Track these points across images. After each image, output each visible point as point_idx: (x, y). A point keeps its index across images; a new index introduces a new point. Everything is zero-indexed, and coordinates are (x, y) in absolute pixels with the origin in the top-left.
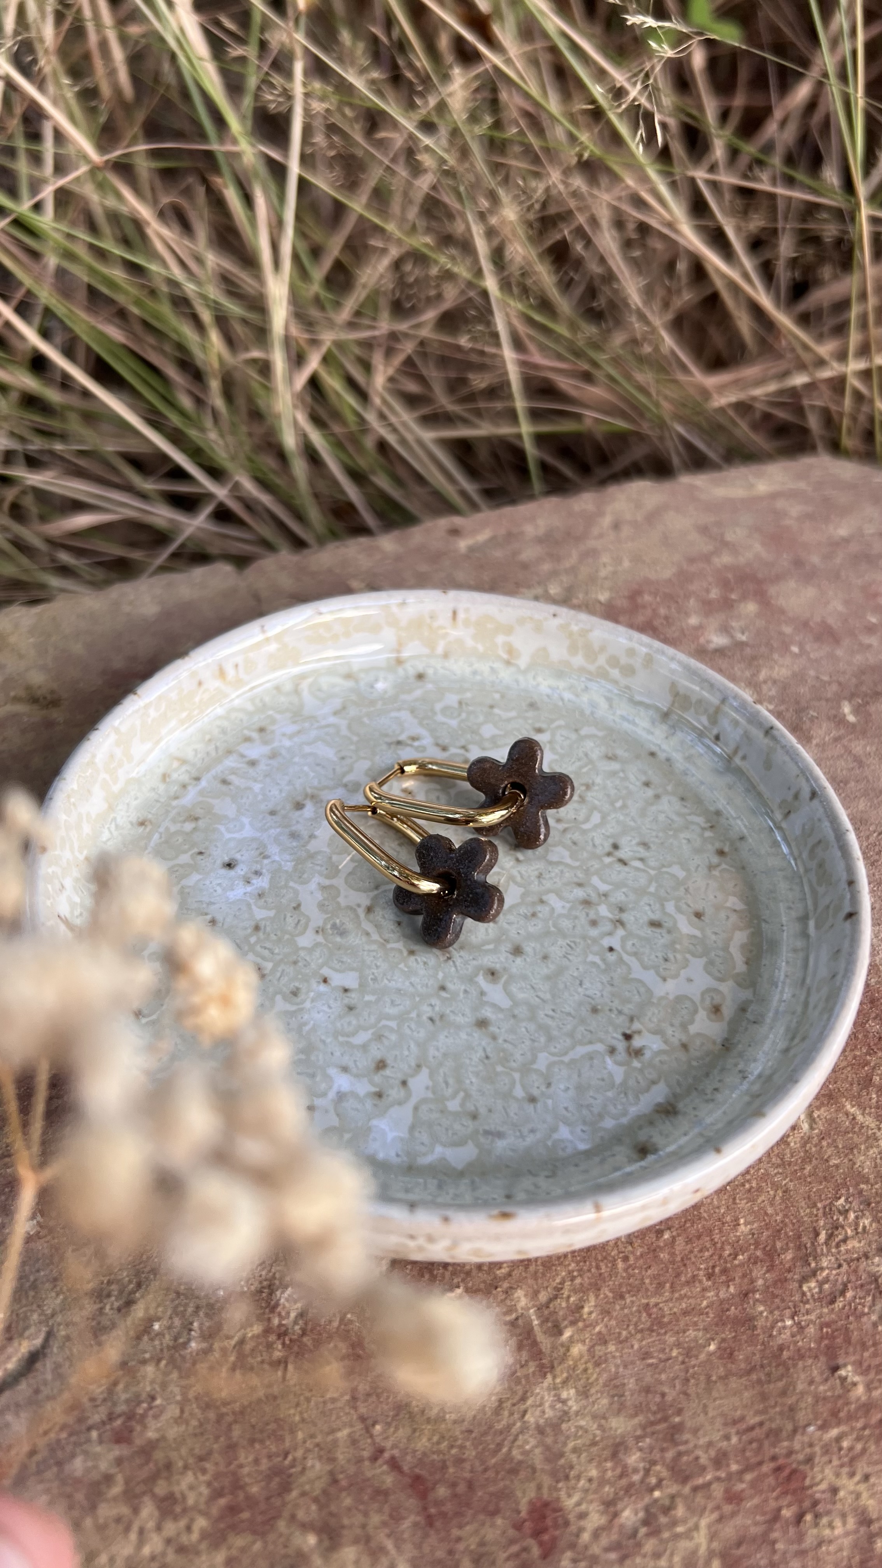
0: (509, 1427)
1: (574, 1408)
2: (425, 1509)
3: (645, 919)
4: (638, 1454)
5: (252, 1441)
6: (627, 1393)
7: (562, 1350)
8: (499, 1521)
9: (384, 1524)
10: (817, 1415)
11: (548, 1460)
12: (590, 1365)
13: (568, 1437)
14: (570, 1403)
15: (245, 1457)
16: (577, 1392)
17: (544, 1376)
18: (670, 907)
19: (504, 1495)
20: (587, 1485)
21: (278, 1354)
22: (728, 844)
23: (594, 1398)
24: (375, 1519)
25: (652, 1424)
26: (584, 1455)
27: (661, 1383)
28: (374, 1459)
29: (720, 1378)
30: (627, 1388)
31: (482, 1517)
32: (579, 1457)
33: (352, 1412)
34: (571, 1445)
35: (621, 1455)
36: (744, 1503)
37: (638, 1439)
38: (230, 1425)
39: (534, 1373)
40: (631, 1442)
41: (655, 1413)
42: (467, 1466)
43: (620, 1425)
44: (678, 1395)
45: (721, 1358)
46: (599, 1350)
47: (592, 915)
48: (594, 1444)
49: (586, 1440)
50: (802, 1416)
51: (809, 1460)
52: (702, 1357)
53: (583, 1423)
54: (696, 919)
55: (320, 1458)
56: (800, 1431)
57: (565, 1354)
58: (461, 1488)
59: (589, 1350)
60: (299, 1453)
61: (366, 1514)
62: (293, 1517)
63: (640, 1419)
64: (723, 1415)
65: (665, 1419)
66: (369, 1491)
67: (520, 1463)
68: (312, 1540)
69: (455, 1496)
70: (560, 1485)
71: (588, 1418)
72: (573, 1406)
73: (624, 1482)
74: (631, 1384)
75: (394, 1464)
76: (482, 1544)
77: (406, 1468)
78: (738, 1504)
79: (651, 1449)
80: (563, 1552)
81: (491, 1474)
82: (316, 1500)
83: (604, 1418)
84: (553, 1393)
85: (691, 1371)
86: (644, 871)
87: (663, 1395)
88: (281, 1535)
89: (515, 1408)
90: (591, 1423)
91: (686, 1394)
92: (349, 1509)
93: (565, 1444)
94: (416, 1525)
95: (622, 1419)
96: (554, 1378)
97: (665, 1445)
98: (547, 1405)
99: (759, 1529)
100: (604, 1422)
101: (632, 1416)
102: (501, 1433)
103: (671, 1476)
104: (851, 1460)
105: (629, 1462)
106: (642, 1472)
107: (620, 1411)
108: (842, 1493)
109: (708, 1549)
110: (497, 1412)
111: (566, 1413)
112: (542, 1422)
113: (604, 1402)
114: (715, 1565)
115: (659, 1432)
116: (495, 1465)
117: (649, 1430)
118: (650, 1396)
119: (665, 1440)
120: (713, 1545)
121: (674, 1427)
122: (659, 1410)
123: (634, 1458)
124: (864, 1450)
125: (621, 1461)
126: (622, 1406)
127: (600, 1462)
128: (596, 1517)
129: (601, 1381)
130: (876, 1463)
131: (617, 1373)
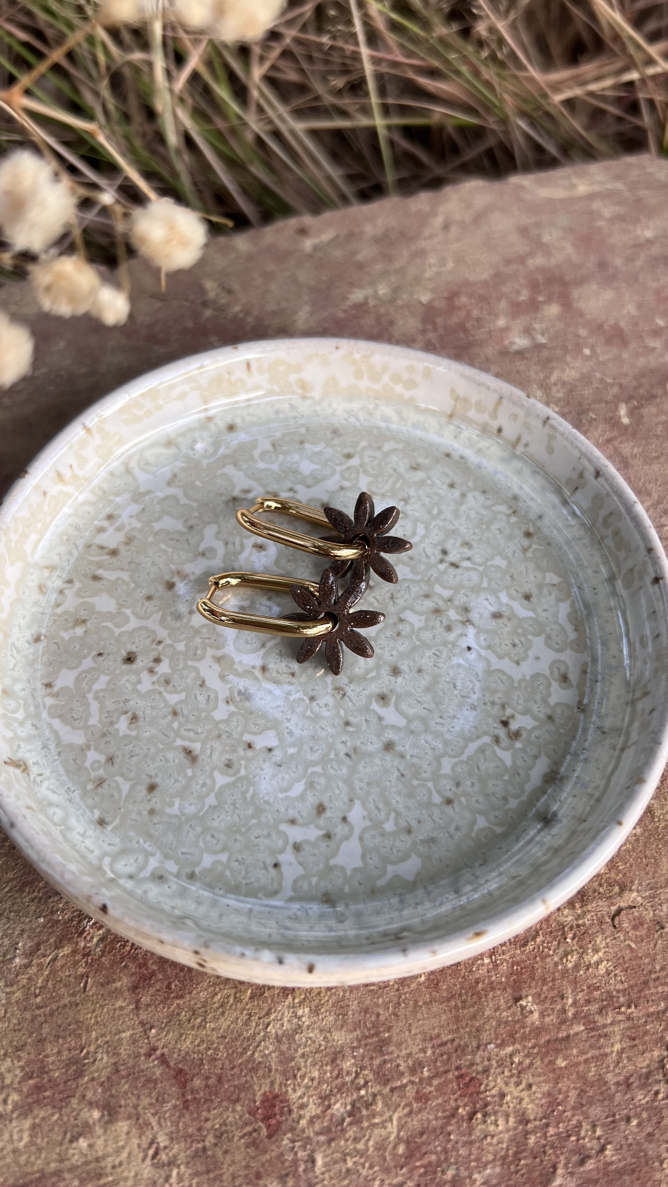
0: (254, 1036)
1: (307, 1023)
2: (183, 1095)
4: (353, 1061)
5: (57, 1037)
6: (350, 1013)
8: (239, 1108)
9: (152, 1105)
10: (497, 1036)
11: (281, 1063)
13: (299, 1046)
14: (304, 1019)
15: (51, 1049)
16: (311, 1010)
17: (287, 998)
19: (245, 1087)
20: (310, 1083)
21: (82, 970)
23: (324, 1015)
24: (145, 1101)
26: (310, 1060)
27: (378, 1006)
28: (149, 1055)
29: (425, 1003)
30: (350, 1008)
31: (225, 1104)
32: (306, 1062)
33: (135, 1018)
34: (300, 1052)
35: (338, 1061)
36: (430, 1102)
37: (353, 1049)
38: (41, 1024)
39: (279, 995)
40: (348, 1051)
41: (369, 1030)
42: (219, 1064)
43: (340, 1038)
44: (390, 1016)
45: (427, 987)
48: (318, 1051)
49: (313, 1048)
50: (485, 1036)
51: (486, 1071)
52: (412, 986)
53: (311, 1035)
55: (107, 1052)
56: (482, 1047)
58: (213, 1081)
60: (92, 1048)
61: (140, 1098)
62: (83, 1097)
63: (358, 1033)
64: (423, 1033)
65: (377, 1034)
66: (144, 1079)
67: (260, 1063)
68: (96, 1115)
69: (207, 1086)
70: (289, 1082)
71: (317, 1031)
72: (306, 1021)
73: (339, 1081)
74: (354, 1005)
75: (163, 1060)
76: (224, 1124)
77: (172, 1064)
78: (426, 1103)
79: (363, 1056)
80: (285, 1134)
81: (236, 1071)
82: (101, 1084)
83: (330, 1032)
84: (291, 1011)
85: (403, 997)
87: (378, 1015)
88: (74, 1110)
89: (261, 1021)
90: (318, 1035)
91: (396, 1015)
92: (126, 1093)
93: (296, 1051)
94: (175, 1107)
95: (343, 1033)
96: (294, 999)
97: (374, 1055)
98: (286, 1019)
99: (440, 1122)
100: (328, 1035)
101: (351, 1031)
102: (248, 1040)
103: (376, 1079)
104: (520, 1072)
105: (344, 1067)
106: (354, 1075)
107: (342, 1026)
108: (508, 1098)
109: (398, 1136)
110: (246, 1023)
111: (300, 1027)
112: (280, 1032)
113: (331, 1018)
114: (401, 1149)
115: (371, 1044)
116: (241, 1064)
117: (363, 1042)
118: (368, 1016)
119: (374, 1050)
120: (402, 1134)
121: (383, 1041)
122: (373, 1027)
123: (349, 1064)
124: (531, 1064)
125: (338, 1065)
126: (344, 1022)
127: (321, 1067)
128: (313, 1109)
129: (330, 1002)
130: (539, 1075)
131: (344, 996)
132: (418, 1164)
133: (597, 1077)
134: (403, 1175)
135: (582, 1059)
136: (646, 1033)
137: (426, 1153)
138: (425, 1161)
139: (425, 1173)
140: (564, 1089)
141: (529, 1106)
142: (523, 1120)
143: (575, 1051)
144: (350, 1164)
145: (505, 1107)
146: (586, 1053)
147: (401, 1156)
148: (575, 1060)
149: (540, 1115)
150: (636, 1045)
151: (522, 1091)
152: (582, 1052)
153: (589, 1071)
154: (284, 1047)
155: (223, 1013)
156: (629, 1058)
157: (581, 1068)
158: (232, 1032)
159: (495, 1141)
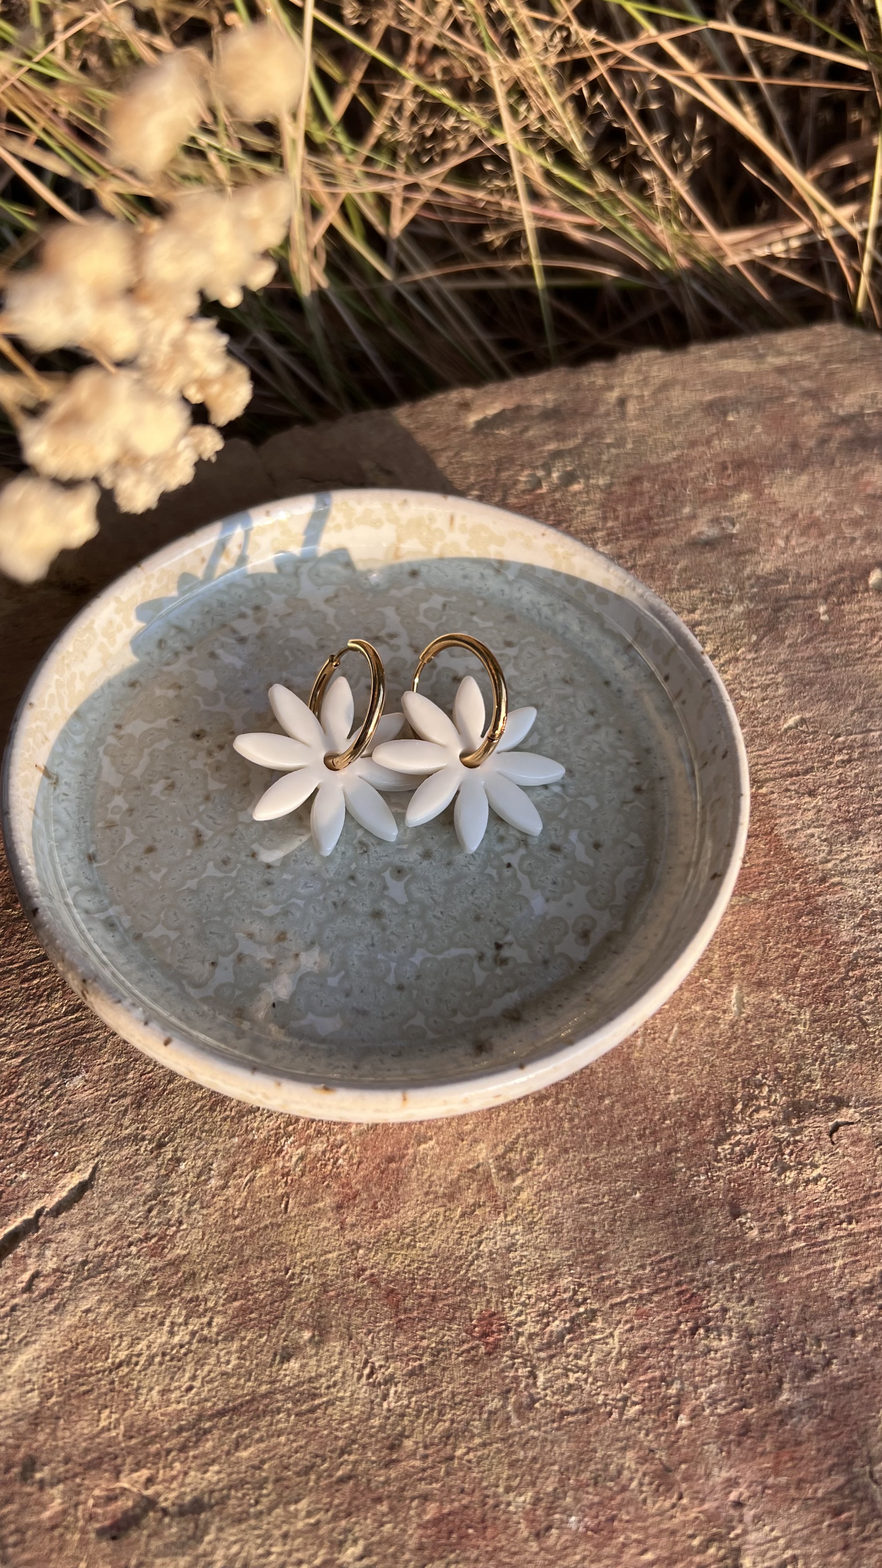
0: (465, 1256)
1: (521, 1241)
2: (396, 1315)
6: (564, 1231)
8: (455, 1326)
10: (717, 1252)
13: (514, 1264)
14: (517, 1237)
19: (461, 1306)
20: (527, 1301)
21: (281, 1191)
22: (645, 784)
23: (537, 1233)
24: (357, 1321)
25: (583, 1255)
26: (526, 1278)
28: (357, 1274)
29: (642, 1220)
30: (564, 1226)
31: (440, 1323)
32: (521, 1280)
33: (341, 1238)
34: (515, 1270)
35: (555, 1279)
37: (570, 1267)
39: (490, 1212)
40: (564, 1269)
41: (585, 1247)
43: (556, 1256)
44: (606, 1233)
45: (644, 1204)
46: (544, 1196)
48: (534, 1269)
49: (528, 1267)
50: (705, 1253)
51: (707, 1286)
52: (629, 1203)
53: (526, 1253)
54: (594, 850)
55: (314, 1274)
56: (702, 1264)
57: (515, 1198)
58: (426, 1300)
59: (535, 1195)
60: (298, 1269)
61: (350, 1318)
62: (292, 1318)
63: (573, 1251)
64: (641, 1250)
65: (593, 1252)
66: (353, 1300)
67: (474, 1282)
68: (306, 1336)
69: (420, 1306)
70: (505, 1301)
71: (531, 1250)
72: (520, 1239)
75: (373, 1279)
76: (441, 1342)
77: (382, 1285)
79: (580, 1275)
80: (505, 1351)
81: (450, 1289)
83: (544, 1250)
84: (504, 1228)
85: (619, 1214)
89: (473, 1240)
90: (533, 1254)
91: (612, 1232)
93: (511, 1269)
94: (388, 1326)
96: (506, 1217)
97: (590, 1272)
98: (498, 1238)
99: (662, 1338)
100: (542, 1253)
101: (567, 1249)
102: (461, 1258)
103: (593, 1296)
104: (741, 1288)
105: (561, 1284)
106: (571, 1292)
107: (557, 1244)
108: (730, 1314)
109: (620, 1352)
110: (458, 1242)
111: (514, 1244)
112: (493, 1251)
113: (545, 1236)
114: (624, 1365)
115: (587, 1261)
116: (455, 1283)
117: (579, 1260)
118: (583, 1233)
119: (590, 1268)
120: (624, 1349)
122: (589, 1244)
123: (566, 1281)
124: (753, 1280)
125: (555, 1283)
126: (559, 1240)
127: (538, 1284)
128: (532, 1326)
129: (543, 1220)
130: (762, 1290)
131: (557, 1214)
132: (641, 1378)
133: (819, 1292)
134: (627, 1390)
135: (804, 1274)
136: (868, 1248)
137: (649, 1368)
138: (649, 1375)
139: (649, 1387)
140: (787, 1304)
141: (752, 1321)
142: (748, 1334)
143: (797, 1267)
144: (572, 1381)
145: (727, 1322)
146: (809, 1268)
147: (624, 1372)
148: (797, 1276)
149: (764, 1329)
150: (858, 1261)
151: (744, 1306)
152: (804, 1268)
153: (812, 1287)
154: (499, 1266)
155: (433, 1232)
156: (852, 1274)
157: (804, 1283)
158: (443, 1252)
159: (719, 1355)
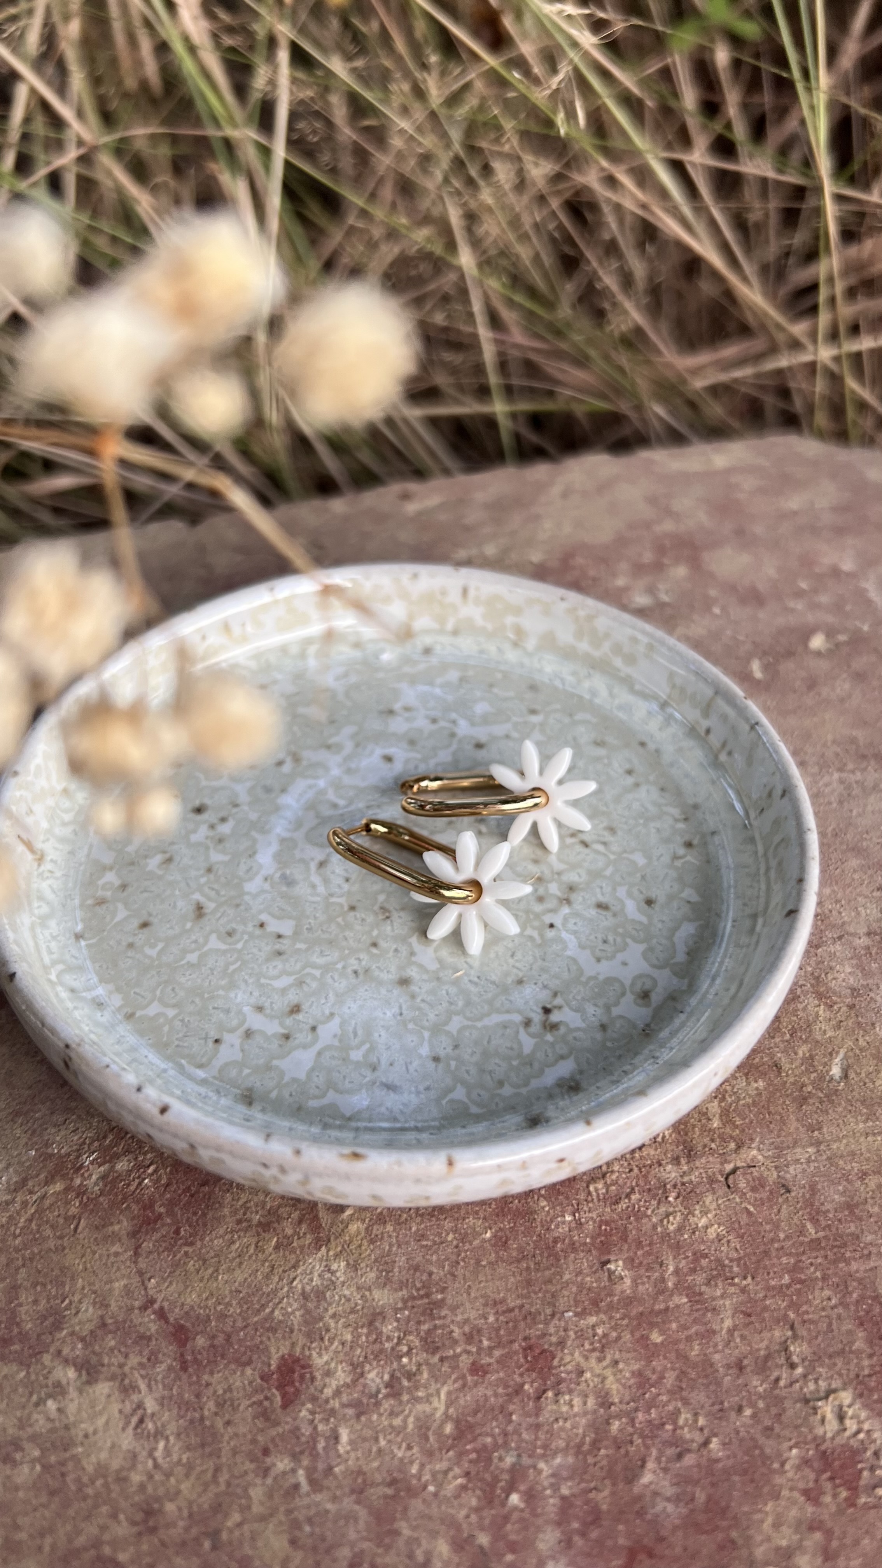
0: (275, 1291)
1: (342, 1279)
2: (182, 1355)
3: (594, 900)
4: (395, 1324)
5: (34, 1285)
6: (396, 1270)
7: (341, 1226)
8: (249, 1372)
9: (142, 1365)
10: (577, 1303)
11: (306, 1322)
12: (365, 1243)
13: (330, 1304)
14: (338, 1274)
15: (24, 1297)
16: (348, 1264)
17: (319, 1249)
18: (622, 892)
19: (259, 1349)
20: (340, 1347)
21: (73, 1211)
22: (698, 837)
23: (363, 1271)
24: (134, 1360)
25: (414, 1298)
26: (343, 1320)
27: (431, 1263)
28: (144, 1308)
29: (490, 1263)
30: (396, 1265)
31: (233, 1367)
32: (337, 1322)
33: (133, 1266)
34: (331, 1311)
35: (377, 1324)
36: (489, 1376)
37: (396, 1310)
38: (17, 1269)
39: (310, 1244)
40: (390, 1313)
41: (418, 1290)
42: (229, 1321)
43: (382, 1297)
44: (445, 1275)
45: (494, 1245)
46: (377, 1230)
47: (541, 891)
48: (353, 1311)
49: (347, 1307)
50: (561, 1303)
51: (561, 1343)
52: (476, 1243)
53: (347, 1292)
54: (646, 907)
55: (94, 1303)
56: (558, 1316)
57: (343, 1230)
58: (220, 1340)
59: (367, 1229)
60: (76, 1298)
61: (126, 1356)
62: (59, 1352)
63: (405, 1292)
64: (485, 1296)
65: (427, 1295)
66: (134, 1336)
67: (280, 1322)
68: (71, 1373)
69: (212, 1346)
70: (314, 1345)
71: (353, 1289)
72: (341, 1277)
73: (377, 1347)
74: (402, 1262)
75: (161, 1314)
76: (229, 1390)
77: (172, 1320)
78: (483, 1376)
79: (409, 1319)
80: (304, 1404)
81: (250, 1330)
82: (83, 1339)
83: (370, 1290)
84: (324, 1264)
85: (463, 1254)
86: (605, 855)
87: (430, 1274)
88: (45, 1367)
89: (286, 1275)
90: (355, 1294)
91: (453, 1275)
92: (112, 1350)
93: (326, 1310)
94: (170, 1368)
95: (386, 1291)
96: (328, 1251)
97: (422, 1319)
98: (316, 1274)
99: (500, 1400)
100: (367, 1293)
101: (396, 1290)
102: (268, 1295)
103: (422, 1346)
104: (603, 1346)
105: (384, 1330)
106: (395, 1341)
107: (385, 1285)
108: (588, 1375)
109: (445, 1413)
110: (268, 1276)
111: (333, 1283)
112: (308, 1288)
113: (372, 1275)
114: (448, 1429)
115: (419, 1306)
116: (257, 1322)
117: (410, 1304)
118: (418, 1274)
119: (423, 1313)
120: (450, 1411)
121: (434, 1303)
122: (423, 1287)
123: (390, 1327)
124: (618, 1337)
125: (376, 1329)
126: (388, 1280)
127: (356, 1328)
128: (342, 1376)
129: (373, 1257)
130: (628, 1351)
131: (390, 1251)
132: (468, 1447)
133: (701, 1357)
134: (449, 1460)
136: (765, 1309)
137: (480, 1435)
138: (478, 1444)
139: (478, 1458)
140: (659, 1369)
141: (614, 1387)
142: (606, 1402)
143: (674, 1326)
144: (383, 1442)
145: (582, 1385)
147: (448, 1437)
148: (674, 1336)
149: (627, 1397)
151: (605, 1368)
154: (311, 1305)
155: (240, 1264)
156: (743, 1337)
158: (249, 1286)
159: (568, 1425)
